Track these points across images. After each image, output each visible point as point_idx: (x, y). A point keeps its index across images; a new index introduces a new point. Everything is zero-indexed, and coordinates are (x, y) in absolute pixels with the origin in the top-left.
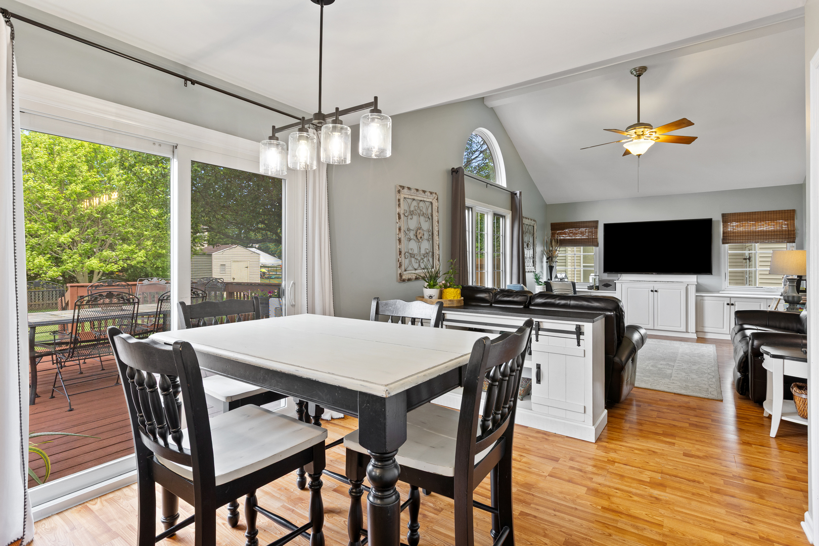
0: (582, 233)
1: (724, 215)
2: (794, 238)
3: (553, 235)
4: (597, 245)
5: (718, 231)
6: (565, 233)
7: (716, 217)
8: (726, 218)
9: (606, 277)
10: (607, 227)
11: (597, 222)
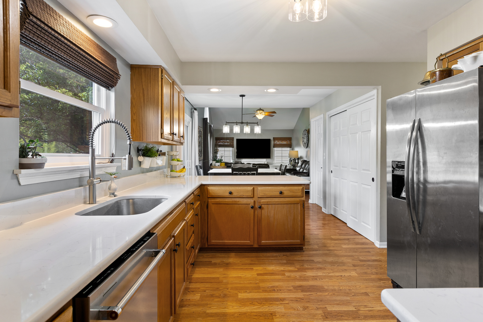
0: (228, 142)
1: (274, 138)
2: (291, 147)
3: (216, 142)
4: (233, 147)
5: (272, 143)
6: (221, 142)
7: (272, 139)
8: (275, 139)
9: (237, 160)
10: (237, 140)
11: (233, 138)
